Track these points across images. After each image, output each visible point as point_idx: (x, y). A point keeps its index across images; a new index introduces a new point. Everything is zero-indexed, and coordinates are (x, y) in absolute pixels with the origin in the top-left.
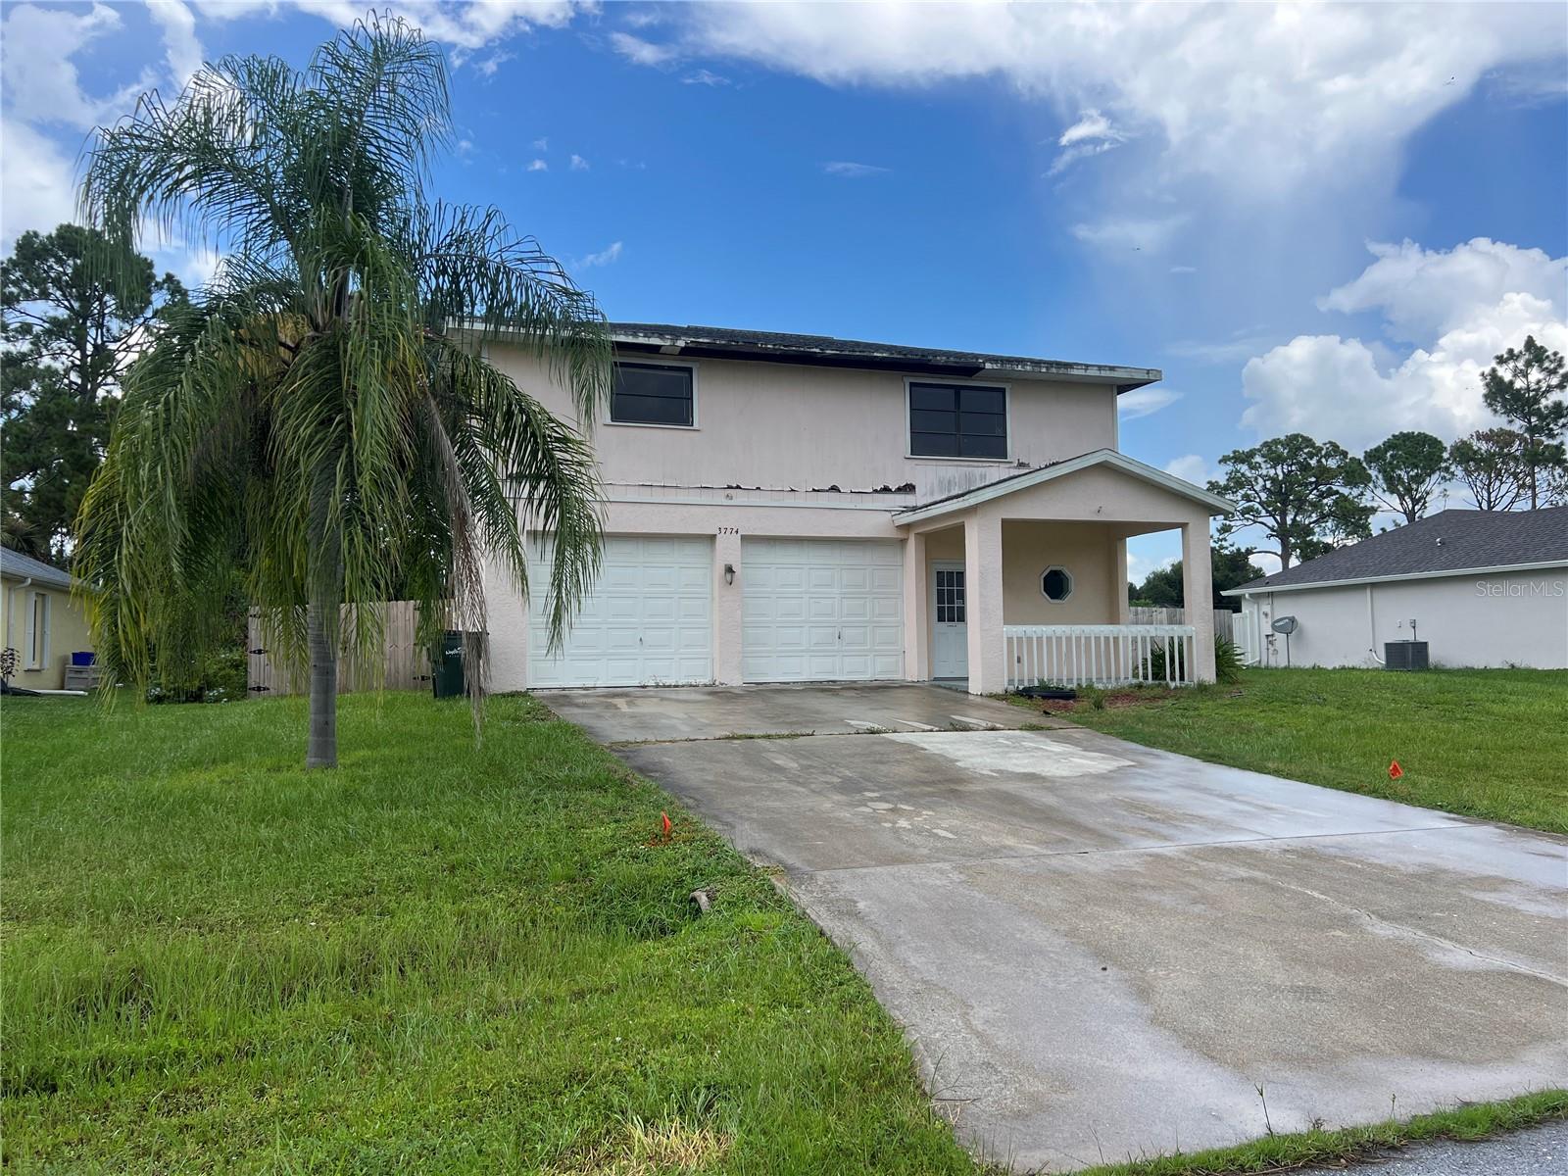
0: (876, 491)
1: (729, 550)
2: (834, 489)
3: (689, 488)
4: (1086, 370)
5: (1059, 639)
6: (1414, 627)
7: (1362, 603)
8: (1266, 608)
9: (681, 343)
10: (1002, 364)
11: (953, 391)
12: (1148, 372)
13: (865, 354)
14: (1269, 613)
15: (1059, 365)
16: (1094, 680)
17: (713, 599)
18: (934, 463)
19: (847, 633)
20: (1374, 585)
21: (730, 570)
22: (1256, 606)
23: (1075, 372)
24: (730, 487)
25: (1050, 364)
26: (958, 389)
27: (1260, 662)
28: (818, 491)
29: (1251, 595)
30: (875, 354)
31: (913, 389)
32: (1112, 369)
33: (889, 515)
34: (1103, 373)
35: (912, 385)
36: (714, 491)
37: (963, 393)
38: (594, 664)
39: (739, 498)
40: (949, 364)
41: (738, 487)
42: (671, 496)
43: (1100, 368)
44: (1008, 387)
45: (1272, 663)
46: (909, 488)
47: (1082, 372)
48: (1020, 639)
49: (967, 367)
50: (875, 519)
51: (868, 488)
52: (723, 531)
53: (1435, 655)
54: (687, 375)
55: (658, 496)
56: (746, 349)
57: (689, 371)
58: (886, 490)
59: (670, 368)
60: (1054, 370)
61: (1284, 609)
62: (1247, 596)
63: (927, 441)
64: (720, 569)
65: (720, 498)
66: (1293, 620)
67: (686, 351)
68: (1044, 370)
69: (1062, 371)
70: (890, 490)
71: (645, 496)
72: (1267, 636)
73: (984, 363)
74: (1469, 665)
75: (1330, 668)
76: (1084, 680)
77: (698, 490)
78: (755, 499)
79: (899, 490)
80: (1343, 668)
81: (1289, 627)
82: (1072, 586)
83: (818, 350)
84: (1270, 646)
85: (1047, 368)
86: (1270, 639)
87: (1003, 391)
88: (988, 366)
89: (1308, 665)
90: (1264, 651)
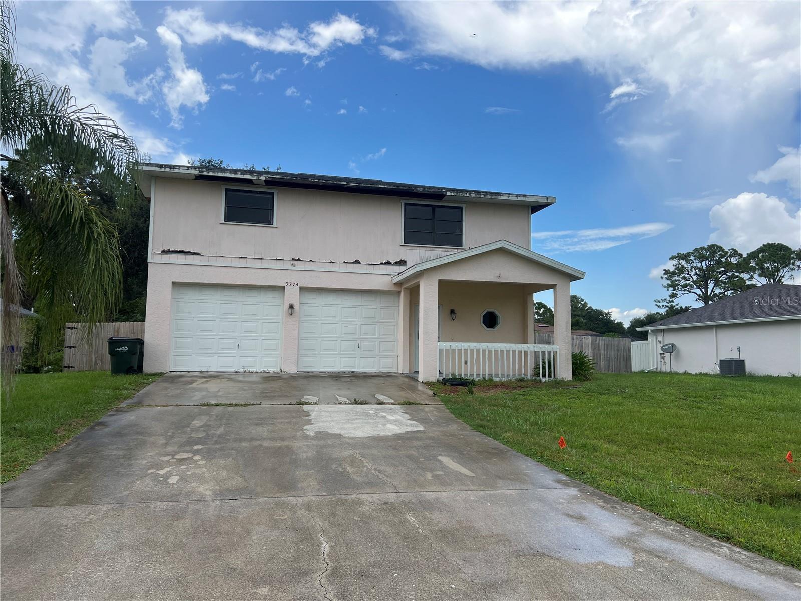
0: (382, 264)
1: (292, 295)
2: (357, 262)
3: (269, 260)
4: (508, 197)
5: (472, 351)
6: (739, 351)
7: (711, 336)
8: (660, 338)
9: (263, 178)
10: (457, 193)
11: (430, 209)
12: (547, 198)
13: (374, 186)
14: (662, 341)
15: (491, 194)
16: (493, 375)
17: (283, 323)
18: (418, 248)
19: (363, 344)
20: (717, 326)
21: (291, 307)
22: (655, 337)
23: (502, 198)
24: (294, 260)
25: (486, 193)
26: (434, 207)
27: (657, 368)
28: (347, 263)
29: (652, 330)
30: (380, 186)
31: (407, 206)
32: (525, 196)
33: (390, 277)
34: (519, 199)
35: (406, 204)
36: (285, 262)
37: (437, 209)
38: (210, 358)
39: (299, 266)
40: (425, 192)
41: (299, 260)
42: (258, 264)
43: (517, 196)
44: (464, 206)
45: (663, 370)
46: (402, 263)
47: (506, 198)
48: (447, 350)
49: (436, 195)
50: (382, 280)
51: (376, 262)
52: (289, 284)
53: (749, 367)
54: (270, 197)
55: (250, 264)
56: (301, 182)
57: (272, 194)
58: (388, 263)
59: (261, 193)
60: (489, 197)
61: (670, 339)
62: (650, 331)
63: (412, 237)
64: (287, 306)
65: (288, 266)
66: (673, 345)
67: (268, 183)
68: (482, 196)
69: (493, 197)
70: (391, 263)
71: (243, 263)
72: (661, 354)
73: (446, 192)
74: (769, 374)
75: (694, 373)
76: (487, 375)
77: (275, 261)
78: (309, 266)
79: (396, 263)
80: (701, 374)
81: (671, 349)
82: (500, 320)
83: (345, 183)
84: (662, 359)
85: (484, 195)
86: (662, 355)
87: (461, 209)
88: (448, 194)
89: (681, 371)
90: (659, 362)
